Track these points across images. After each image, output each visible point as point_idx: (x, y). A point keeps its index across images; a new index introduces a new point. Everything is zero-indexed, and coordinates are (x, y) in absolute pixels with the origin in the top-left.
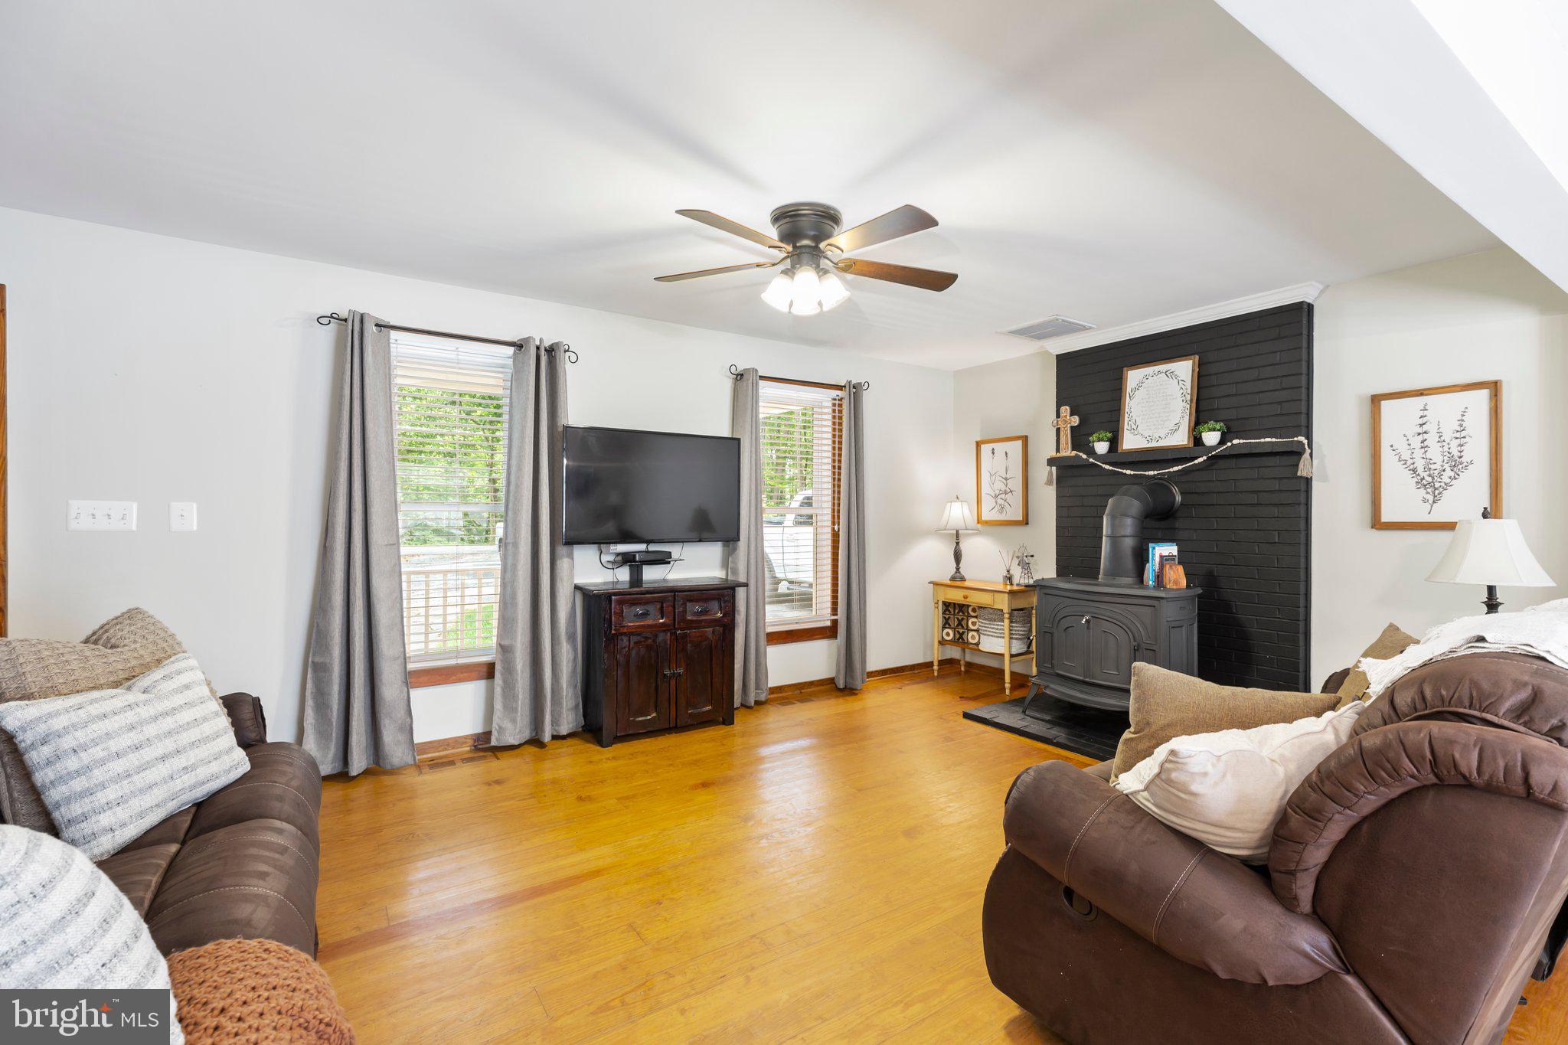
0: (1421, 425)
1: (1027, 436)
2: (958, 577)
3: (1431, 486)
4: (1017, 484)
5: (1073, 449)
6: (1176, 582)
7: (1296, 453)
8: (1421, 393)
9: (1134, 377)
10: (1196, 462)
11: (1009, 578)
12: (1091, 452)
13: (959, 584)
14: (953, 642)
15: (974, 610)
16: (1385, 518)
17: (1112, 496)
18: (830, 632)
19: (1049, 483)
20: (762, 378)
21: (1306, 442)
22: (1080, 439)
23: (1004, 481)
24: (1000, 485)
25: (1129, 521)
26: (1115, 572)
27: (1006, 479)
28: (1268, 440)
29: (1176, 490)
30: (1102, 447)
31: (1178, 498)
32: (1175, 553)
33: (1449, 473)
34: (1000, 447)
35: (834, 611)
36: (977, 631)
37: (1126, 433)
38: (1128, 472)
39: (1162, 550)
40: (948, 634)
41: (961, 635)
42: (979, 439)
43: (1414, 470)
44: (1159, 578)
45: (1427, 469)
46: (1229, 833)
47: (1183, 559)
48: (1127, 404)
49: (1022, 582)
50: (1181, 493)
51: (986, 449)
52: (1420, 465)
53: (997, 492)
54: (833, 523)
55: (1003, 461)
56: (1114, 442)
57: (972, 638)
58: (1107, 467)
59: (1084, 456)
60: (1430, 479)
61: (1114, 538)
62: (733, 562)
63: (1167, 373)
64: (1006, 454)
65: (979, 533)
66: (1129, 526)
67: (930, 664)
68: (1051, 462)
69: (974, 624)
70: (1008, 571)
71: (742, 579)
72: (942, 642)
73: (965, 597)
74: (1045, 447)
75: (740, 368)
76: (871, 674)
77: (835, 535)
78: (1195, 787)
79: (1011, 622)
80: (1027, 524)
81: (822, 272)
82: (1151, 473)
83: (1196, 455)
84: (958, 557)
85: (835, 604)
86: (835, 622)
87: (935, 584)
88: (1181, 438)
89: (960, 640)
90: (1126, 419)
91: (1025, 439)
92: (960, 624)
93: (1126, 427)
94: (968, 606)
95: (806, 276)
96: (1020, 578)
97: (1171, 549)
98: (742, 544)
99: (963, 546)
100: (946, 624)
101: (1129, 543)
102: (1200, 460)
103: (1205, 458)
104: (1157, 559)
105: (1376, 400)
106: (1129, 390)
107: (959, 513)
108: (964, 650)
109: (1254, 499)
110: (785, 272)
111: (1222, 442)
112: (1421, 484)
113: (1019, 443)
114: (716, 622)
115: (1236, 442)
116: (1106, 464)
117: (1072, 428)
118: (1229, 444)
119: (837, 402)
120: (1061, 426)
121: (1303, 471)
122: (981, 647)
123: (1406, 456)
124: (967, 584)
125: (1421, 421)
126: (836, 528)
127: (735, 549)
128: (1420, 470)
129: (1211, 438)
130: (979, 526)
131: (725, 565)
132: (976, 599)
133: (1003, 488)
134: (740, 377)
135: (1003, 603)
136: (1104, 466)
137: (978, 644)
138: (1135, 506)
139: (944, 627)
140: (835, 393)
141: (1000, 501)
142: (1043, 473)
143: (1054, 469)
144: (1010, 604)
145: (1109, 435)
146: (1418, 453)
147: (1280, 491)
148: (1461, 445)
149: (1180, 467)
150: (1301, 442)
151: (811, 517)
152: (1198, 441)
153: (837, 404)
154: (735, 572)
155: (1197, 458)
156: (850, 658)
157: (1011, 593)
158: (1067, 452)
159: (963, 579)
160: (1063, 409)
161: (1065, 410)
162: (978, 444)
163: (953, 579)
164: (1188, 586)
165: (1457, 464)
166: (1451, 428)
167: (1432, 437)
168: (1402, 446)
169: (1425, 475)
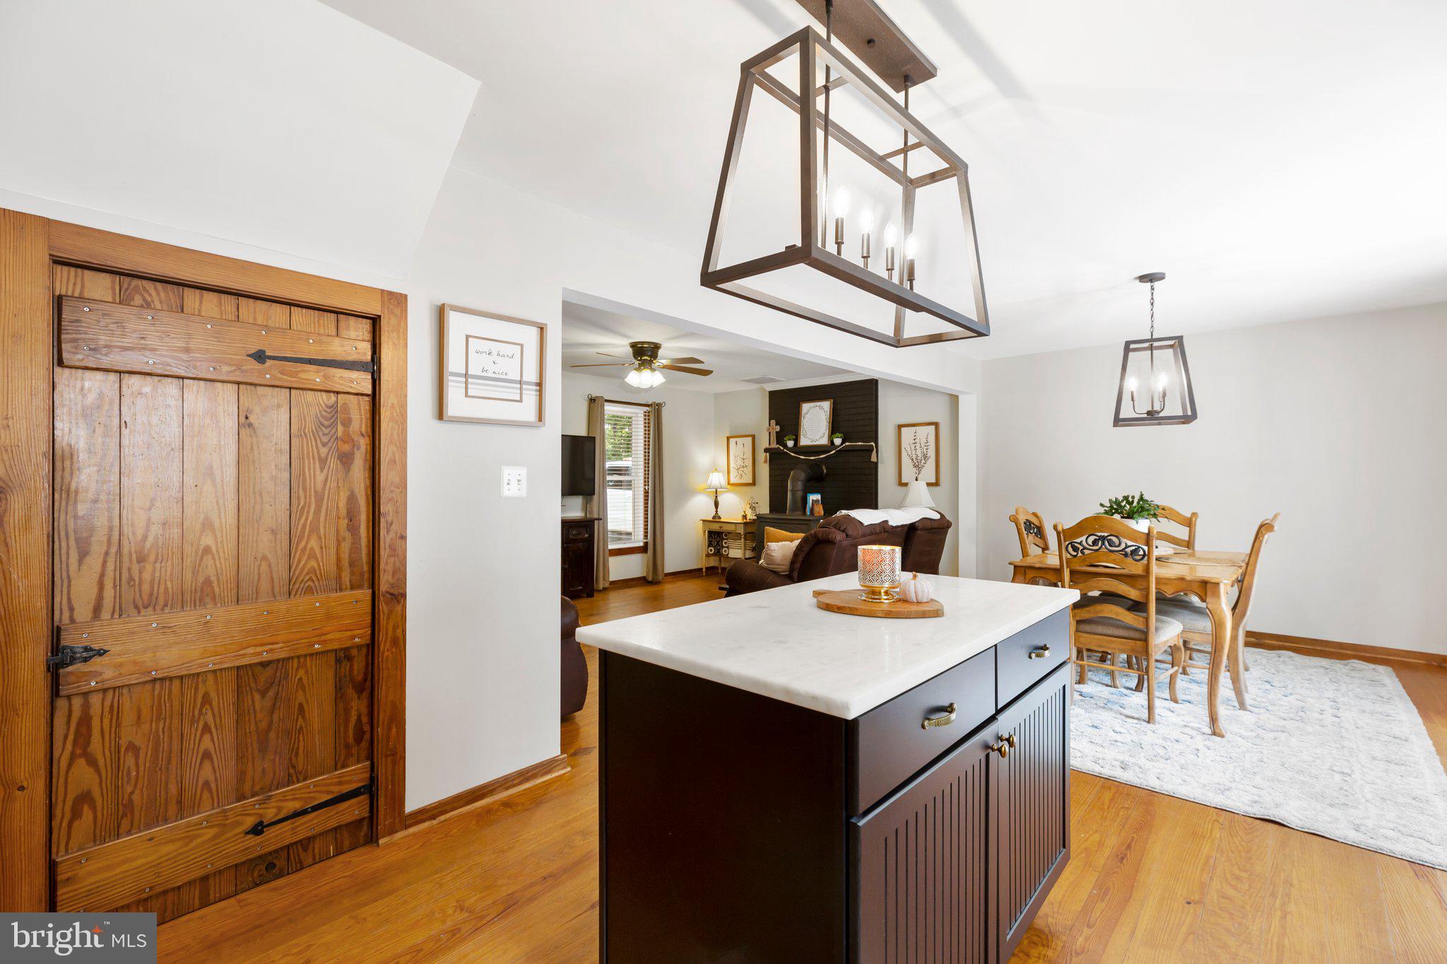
0: (915, 440)
1: (754, 435)
2: (716, 516)
4: (749, 462)
5: (777, 444)
6: (819, 513)
7: (870, 450)
8: (914, 425)
9: (806, 407)
10: (831, 453)
11: (745, 517)
12: (785, 446)
13: (718, 520)
14: (714, 554)
15: (726, 535)
16: (903, 481)
17: (792, 470)
18: (643, 549)
19: (765, 462)
20: (607, 401)
21: (874, 445)
22: (780, 438)
23: (742, 460)
24: (740, 463)
25: (800, 483)
26: (794, 509)
27: (744, 458)
28: (860, 443)
29: (824, 468)
30: (790, 444)
31: (825, 471)
32: (820, 499)
33: (923, 461)
34: (740, 440)
35: (646, 536)
36: (728, 547)
37: (802, 436)
38: (802, 457)
39: (814, 497)
40: (711, 550)
41: (719, 550)
42: (728, 435)
43: (912, 460)
44: (812, 510)
45: (917, 459)
46: (780, 567)
47: (824, 501)
48: (802, 420)
49: (751, 518)
50: (827, 469)
51: (732, 441)
52: (915, 457)
53: (739, 467)
54: (645, 485)
55: (741, 449)
56: (796, 441)
57: (724, 551)
58: (792, 454)
59: (782, 448)
60: (917, 463)
61: (793, 491)
62: (591, 508)
63: (820, 406)
64: (744, 445)
65: (729, 491)
66: (800, 485)
67: (700, 570)
68: (766, 450)
69: (726, 543)
70: (744, 512)
71: (596, 516)
72: (708, 555)
73: (721, 527)
74: (764, 442)
75: (594, 395)
76: (667, 575)
77: (646, 492)
78: (773, 554)
79: (745, 540)
80: (755, 485)
81: (653, 370)
82: (812, 458)
83: (831, 450)
84: (716, 505)
85: (646, 533)
86: (646, 544)
87: (704, 521)
88: (824, 441)
89: (718, 553)
90: (802, 429)
91: (753, 437)
92: (718, 544)
93: (802, 433)
94: (723, 533)
95: (646, 373)
96: (751, 516)
97: (818, 497)
98: (595, 497)
99: (719, 499)
100: (710, 545)
101: (800, 494)
102: (833, 452)
104: (811, 502)
105: (900, 427)
106: (803, 413)
107: (717, 479)
108: (720, 560)
109: (855, 471)
110: (636, 369)
111: (842, 444)
112: (915, 466)
113: (750, 439)
114: (584, 540)
115: (847, 444)
116: (792, 452)
117: (777, 432)
119: (647, 414)
120: (771, 431)
121: (874, 459)
122: (729, 556)
123: (910, 453)
124: (722, 520)
125: (914, 438)
126: (647, 487)
127: (591, 500)
128: (915, 459)
129: (838, 441)
130: (729, 487)
131: (585, 509)
132: (726, 528)
133: (742, 464)
134: (592, 400)
135: (741, 530)
137: (727, 555)
138: (802, 476)
139: (709, 546)
140: (646, 409)
141: (740, 472)
142: (762, 457)
143: (768, 454)
144: (745, 530)
145: (794, 437)
146: (914, 452)
147: (866, 468)
148: (927, 449)
149: (825, 456)
150: (872, 446)
151: (631, 481)
152: (832, 443)
153: (647, 415)
154: (591, 512)
156: (655, 564)
157: (745, 523)
158: (774, 445)
159: (720, 518)
160: (772, 421)
161: (773, 422)
162: (728, 438)
163: (714, 517)
164: (825, 514)
165: (925, 457)
166: (923, 441)
167: (918, 445)
168: (908, 449)
169: (916, 461)
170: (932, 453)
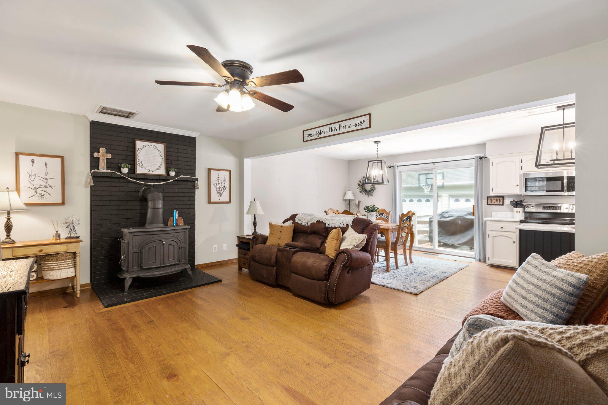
0: (218, 178)
3: (220, 193)
4: (55, 183)
5: (108, 168)
7: (195, 181)
8: (218, 170)
9: (140, 145)
10: (169, 181)
11: (58, 235)
16: (212, 201)
23: (45, 180)
24: (39, 182)
27: (46, 179)
28: (189, 177)
30: (125, 171)
33: (223, 190)
34: (40, 160)
37: (138, 167)
38: (142, 182)
42: (17, 152)
43: (217, 189)
48: (137, 154)
51: (24, 159)
52: (218, 187)
53: (36, 186)
56: (133, 169)
58: (131, 179)
59: (116, 173)
60: (219, 191)
63: (154, 146)
64: (46, 164)
70: (57, 232)
73: (41, 251)
80: (64, 205)
82: (152, 184)
83: (169, 179)
84: (8, 227)
88: (162, 172)
90: (137, 161)
91: (63, 158)
93: (137, 164)
99: (12, 221)
103: (172, 180)
105: (209, 170)
106: (137, 149)
109: (182, 195)
111: (177, 176)
113: (57, 160)
115: (182, 176)
116: (131, 178)
118: (180, 177)
120: (101, 157)
123: (215, 185)
125: (218, 177)
128: (218, 189)
129: (173, 174)
133: (43, 184)
136: (129, 179)
141: (40, 192)
145: (129, 166)
146: (218, 184)
147: (190, 193)
148: (225, 184)
149: (164, 183)
152: (168, 174)
155: (170, 180)
158: (104, 170)
161: (103, 150)
162: (16, 155)
165: (224, 188)
166: (223, 179)
167: (220, 181)
168: (215, 183)
169: (219, 190)
170: (227, 186)
